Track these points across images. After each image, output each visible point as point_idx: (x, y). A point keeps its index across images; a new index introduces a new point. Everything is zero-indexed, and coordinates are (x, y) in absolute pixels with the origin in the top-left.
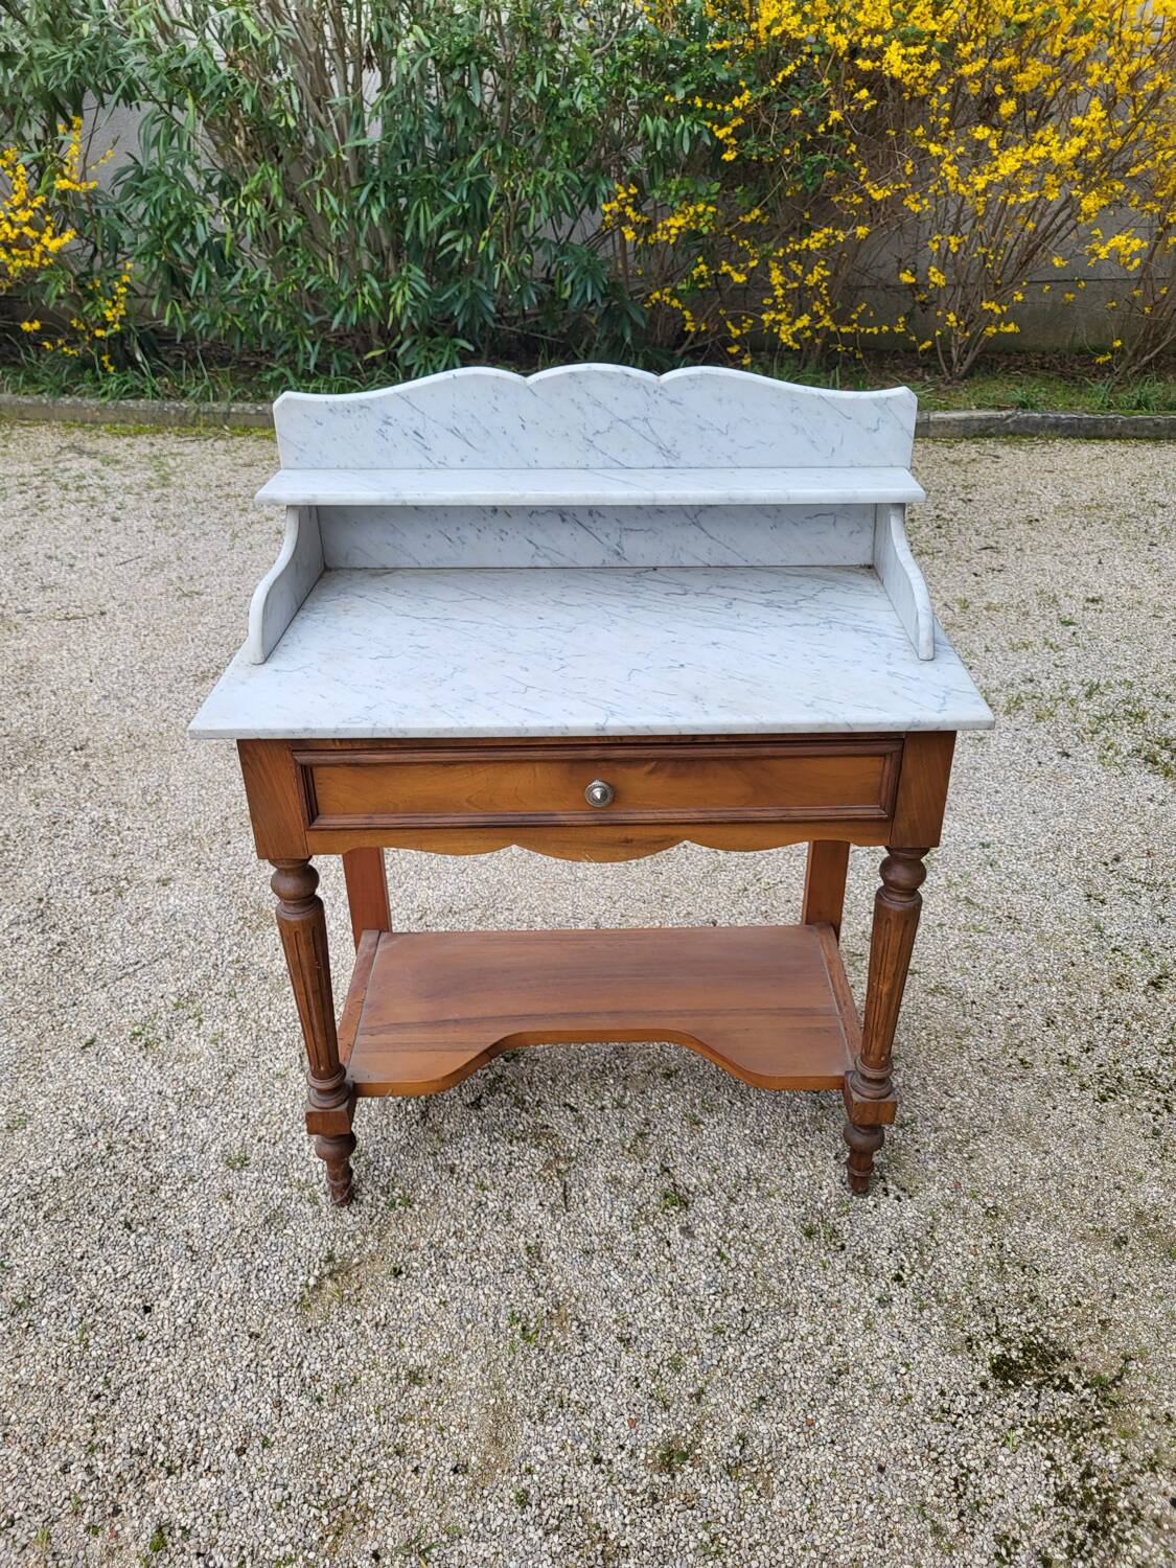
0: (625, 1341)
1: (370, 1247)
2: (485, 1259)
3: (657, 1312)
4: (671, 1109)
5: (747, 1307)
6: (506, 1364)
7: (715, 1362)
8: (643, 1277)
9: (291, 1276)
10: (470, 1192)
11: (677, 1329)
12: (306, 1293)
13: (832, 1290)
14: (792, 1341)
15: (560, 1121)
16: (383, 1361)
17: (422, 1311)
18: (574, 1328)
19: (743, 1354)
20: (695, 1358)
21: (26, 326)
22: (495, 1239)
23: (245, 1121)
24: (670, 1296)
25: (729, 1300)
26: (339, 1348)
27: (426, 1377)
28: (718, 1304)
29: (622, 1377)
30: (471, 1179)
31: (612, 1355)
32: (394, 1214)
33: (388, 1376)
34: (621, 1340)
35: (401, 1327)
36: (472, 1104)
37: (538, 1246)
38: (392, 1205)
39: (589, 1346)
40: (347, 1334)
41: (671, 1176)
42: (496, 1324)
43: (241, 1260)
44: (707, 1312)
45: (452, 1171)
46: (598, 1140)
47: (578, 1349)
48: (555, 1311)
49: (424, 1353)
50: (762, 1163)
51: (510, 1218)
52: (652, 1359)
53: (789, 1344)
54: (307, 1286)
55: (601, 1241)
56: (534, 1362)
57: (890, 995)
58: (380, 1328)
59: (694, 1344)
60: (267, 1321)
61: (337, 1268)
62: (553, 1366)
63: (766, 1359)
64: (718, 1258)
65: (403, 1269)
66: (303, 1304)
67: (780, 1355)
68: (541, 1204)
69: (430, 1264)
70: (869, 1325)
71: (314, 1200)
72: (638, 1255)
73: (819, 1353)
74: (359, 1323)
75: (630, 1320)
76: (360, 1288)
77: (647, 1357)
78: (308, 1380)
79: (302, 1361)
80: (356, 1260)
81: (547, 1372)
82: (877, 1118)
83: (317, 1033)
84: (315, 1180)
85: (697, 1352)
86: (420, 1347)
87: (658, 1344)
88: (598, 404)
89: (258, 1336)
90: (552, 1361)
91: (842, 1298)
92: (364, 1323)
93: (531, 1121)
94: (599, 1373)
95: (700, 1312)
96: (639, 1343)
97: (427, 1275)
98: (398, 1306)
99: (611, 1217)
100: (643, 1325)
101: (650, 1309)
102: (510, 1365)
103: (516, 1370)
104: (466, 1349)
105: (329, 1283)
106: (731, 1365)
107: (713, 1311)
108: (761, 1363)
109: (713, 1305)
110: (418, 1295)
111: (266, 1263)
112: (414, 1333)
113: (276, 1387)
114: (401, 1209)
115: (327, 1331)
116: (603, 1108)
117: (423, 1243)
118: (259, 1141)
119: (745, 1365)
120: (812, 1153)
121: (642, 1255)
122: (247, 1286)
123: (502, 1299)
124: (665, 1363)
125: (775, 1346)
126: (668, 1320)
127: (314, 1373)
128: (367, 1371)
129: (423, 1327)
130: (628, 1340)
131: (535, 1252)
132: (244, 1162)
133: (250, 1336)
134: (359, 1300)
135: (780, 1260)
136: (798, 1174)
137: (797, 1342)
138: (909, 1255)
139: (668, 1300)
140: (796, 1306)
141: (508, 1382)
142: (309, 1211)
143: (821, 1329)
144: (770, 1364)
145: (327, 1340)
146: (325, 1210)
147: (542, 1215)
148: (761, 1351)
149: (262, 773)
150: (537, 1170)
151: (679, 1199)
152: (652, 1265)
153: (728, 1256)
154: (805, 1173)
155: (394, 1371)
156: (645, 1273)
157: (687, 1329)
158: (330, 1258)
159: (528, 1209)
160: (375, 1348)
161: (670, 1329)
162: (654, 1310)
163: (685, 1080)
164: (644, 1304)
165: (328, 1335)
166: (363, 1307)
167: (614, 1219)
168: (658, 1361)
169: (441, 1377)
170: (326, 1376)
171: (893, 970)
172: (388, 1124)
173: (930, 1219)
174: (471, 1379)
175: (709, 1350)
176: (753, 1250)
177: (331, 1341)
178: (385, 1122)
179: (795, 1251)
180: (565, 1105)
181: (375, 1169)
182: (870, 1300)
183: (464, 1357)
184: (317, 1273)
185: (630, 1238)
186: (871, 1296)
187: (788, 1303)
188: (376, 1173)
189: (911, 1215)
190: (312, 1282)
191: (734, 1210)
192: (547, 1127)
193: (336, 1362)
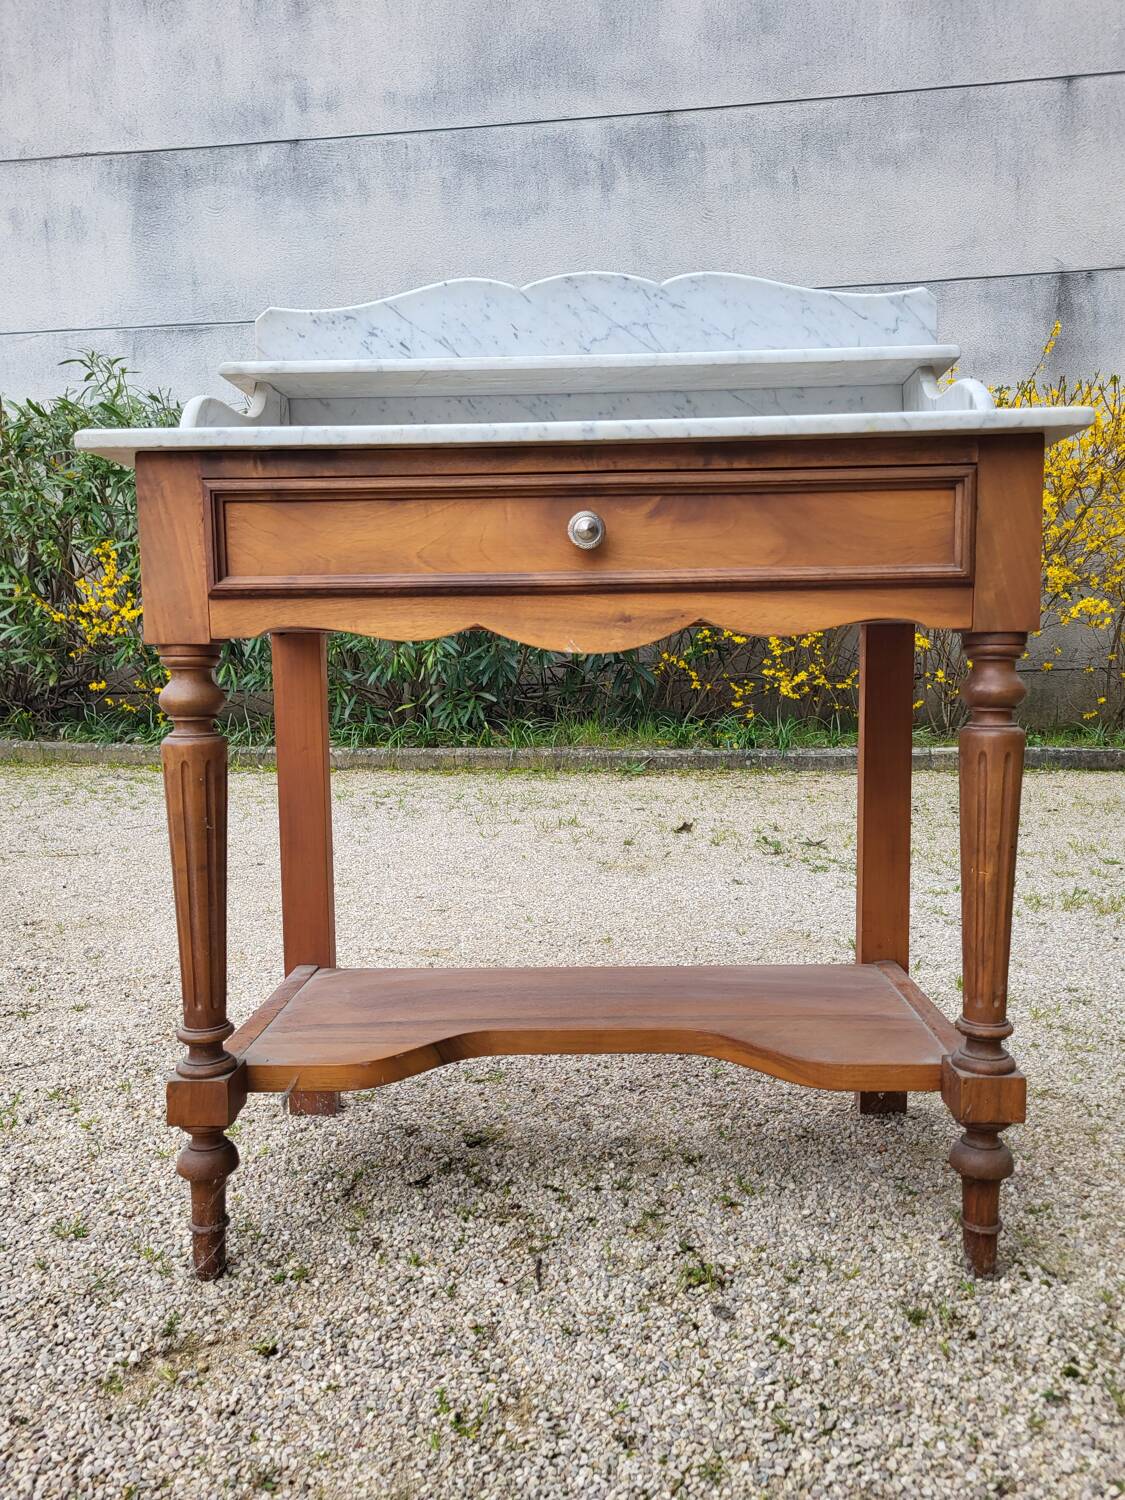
0: (627, 1442)
1: (236, 1323)
2: (408, 1338)
3: (679, 1406)
4: (694, 1192)
5: (827, 1402)
6: (422, 1465)
7: (780, 1471)
8: (656, 1363)
9: (104, 1352)
10: (399, 1267)
11: (713, 1426)
12: (120, 1374)
13: (966, 1385)
14: (910, 1445)
15: (537, 1201)
16: (216, 1458)
17: (297, 1398)
18: (540, 1421)
19: (826, 1461)
20: (745, 1465)
21: (94, 686)
22: (428, 1316)
23: (97, 1196)
24: (699, 1385)
25: (797, 1393)
26: (151, 1439)
27: (285, 1481)
28: (779, 1396)
29: (619, 1488)
30: (402, 1254)
31: (602, 1458)
32: (281, 1289)
33: (220, 1479)
34: (619, 1439)
35: (258, 1416)
36: (417, 1182)
37: (492, 1327)
38: (281, 1280)
39: (564, 1445)
40: (169, 1424)
41: (695, 1255)
42: (413, 1413)
43: (33, 1333)
44: (761, 1406)
45: (376, 1245)
46: (591, 1220)
47: (545, 1449)
48: (511, 1401)
49: (289, 1450)
50: (829, 1244)
51: (452, 1293)
52: (672, 1465)
53: (904, 1451)
54: (125, 1364)
55: (590, 1322)
56: (471, 1462)
57: (996, 884)
58: (224, 1415)
59: (742, 1447)
60: (46, 1404)
61: (175, 1344)
62: (503, 1468)
63: (869, 1470)
64: (775, 1343)
65: (279, 1346)
66: (109, 1385)
67: (892, 1465)
68: (501, 1281)
69: (323, 1343)
70: (1036, 1426)
71: (167, 1272)
72: (648, 1337)
73: (959, 1465)
74: (192, 1410)
75: (635, 1414)
76: (207, 1369)
77: (663, 1461)
78: (86, 1480)
79: (84, 1455)
80: (210, 1338)
81: (490, 1478)
82: (999, 1111)
83: (198, 942)
84: (176, 1252)
85: (747, 1455)
86: (284, 1442)
87: (683, 1447)
88: (595, 309)
89: (24, 1421)
90: (501, 1462)
91: (984, 1394)
92: (200, 1410)
93: (496, 1201)
94: (580, 1481)
95: (750, 1404)
96: (648, 1444)
97: (315, 1355)
98: (261, 1391)
99: (606, 1296)
100: (655, 1421)
101: (668, 1402)
102: (429, 1466)
103: (439, 1474)
104: (359, 1445)
105: (159, 1363)
106: (808, 1477)
107: (771, 1405)
108: (860, 1474)
109: (771, 1396)
110: (295, 1377)
111: (70, 1335)
112: (277, 1424)
113: (28, 1486)
114: (293, 1284)
115: (138, 1419)
116: (598, 1189)
117: (317, 1319)
118: (111, 1214)
119: (831, 1476)
120: (905, 1236)
121: (655, 1338)
122: (31, 1361)
123: (428, 1384)
124: (694, 1471)
125: (883, 1452)
126: (696, 1415)
127: (97, 1472)
128: (187, 1471)
129: (295, 1418)
130: (632, 1439)
131: (486, 1333)
132: (80, 1234)
133: (12, 1422)
134: (201, 1383)
135: (874, 1348)
136: (887, 1257)
137: (919, 1449)
138: (1083, 1347)
139: (697, 1390)
140: (909, 1405)
141: (423, 1489)
142: (155, 1283)
143: (957, 1434)
144: (876, 1476)
145: (134, 1430)
146: (180, 1283)
147: (503, 1293)
148: (858, 1457)
149: (162, 510)
150: (500, 1247)
151: (708, 1277)
152: (671, 1350)
153: (791, 1341)
154: (898, 1255)
155: (233, 1471)
156: (659, 1359)
157: (730, 1428)
158: (169, 1332)
159: (482, 1288)
160: (209, 1441)
161: (702, 1426)
162: (674, 1403)
163: (714, 1165)
164: (658, 1396)
165: (139, 1424)
166: (204, 1392)
167: (611, 1297)
168: (683, 1467)
169: (311, 1481)
170: (116, 1474)
171: (996, 838)
172: (295, 1201)
173: (1103, 1306)
174: (360, 1485)
175: (768, 1455)
176: (830, 1336)
177: (140, 1431)
178: (292, 1198)
179: (897, 1339)
180: (546, 1187)
181: (265, 1242)
182: (1031, 1397)
183: (355, 1456)
184: (144, 1347)
185: (637, 1318)
186: (1033, 1392)
187: (896, 1400)
188: (266, 1246)
189: (1071, 1301)
190: (134, 1357)
191: (795, 1292)
192: (519, 1207)
193: (139, 1457)
